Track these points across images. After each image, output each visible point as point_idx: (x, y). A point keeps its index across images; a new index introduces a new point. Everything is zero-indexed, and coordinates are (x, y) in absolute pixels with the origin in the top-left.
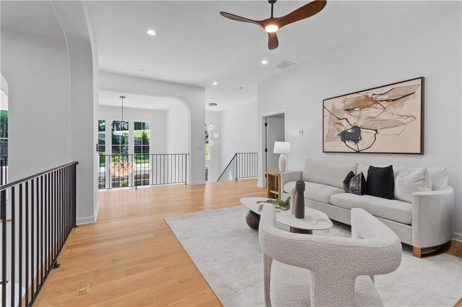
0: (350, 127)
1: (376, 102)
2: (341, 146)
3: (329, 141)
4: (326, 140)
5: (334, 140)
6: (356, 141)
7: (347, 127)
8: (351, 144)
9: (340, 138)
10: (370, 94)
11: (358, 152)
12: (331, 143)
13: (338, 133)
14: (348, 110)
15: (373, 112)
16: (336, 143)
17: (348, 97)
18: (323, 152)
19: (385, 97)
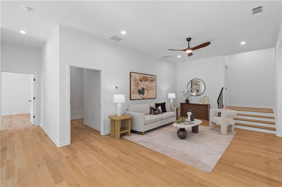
0: (141, 88)
1: (148, 80)
2: (138, 96)
3: (134, 94)
4: (133, 94)
5: (136, 93)
6: (143, 94)
7: (140, 88)
8: (141, 95)
9: (138, 93)
10: (147, 76)
11: (144, 99)
12: (135, 95)
13: (137, 90)
14: (141, 81)
15: (147, 83)
16: (136, 95)
17: (141, 75)
18: (131, 99)
19: (150, 79)
